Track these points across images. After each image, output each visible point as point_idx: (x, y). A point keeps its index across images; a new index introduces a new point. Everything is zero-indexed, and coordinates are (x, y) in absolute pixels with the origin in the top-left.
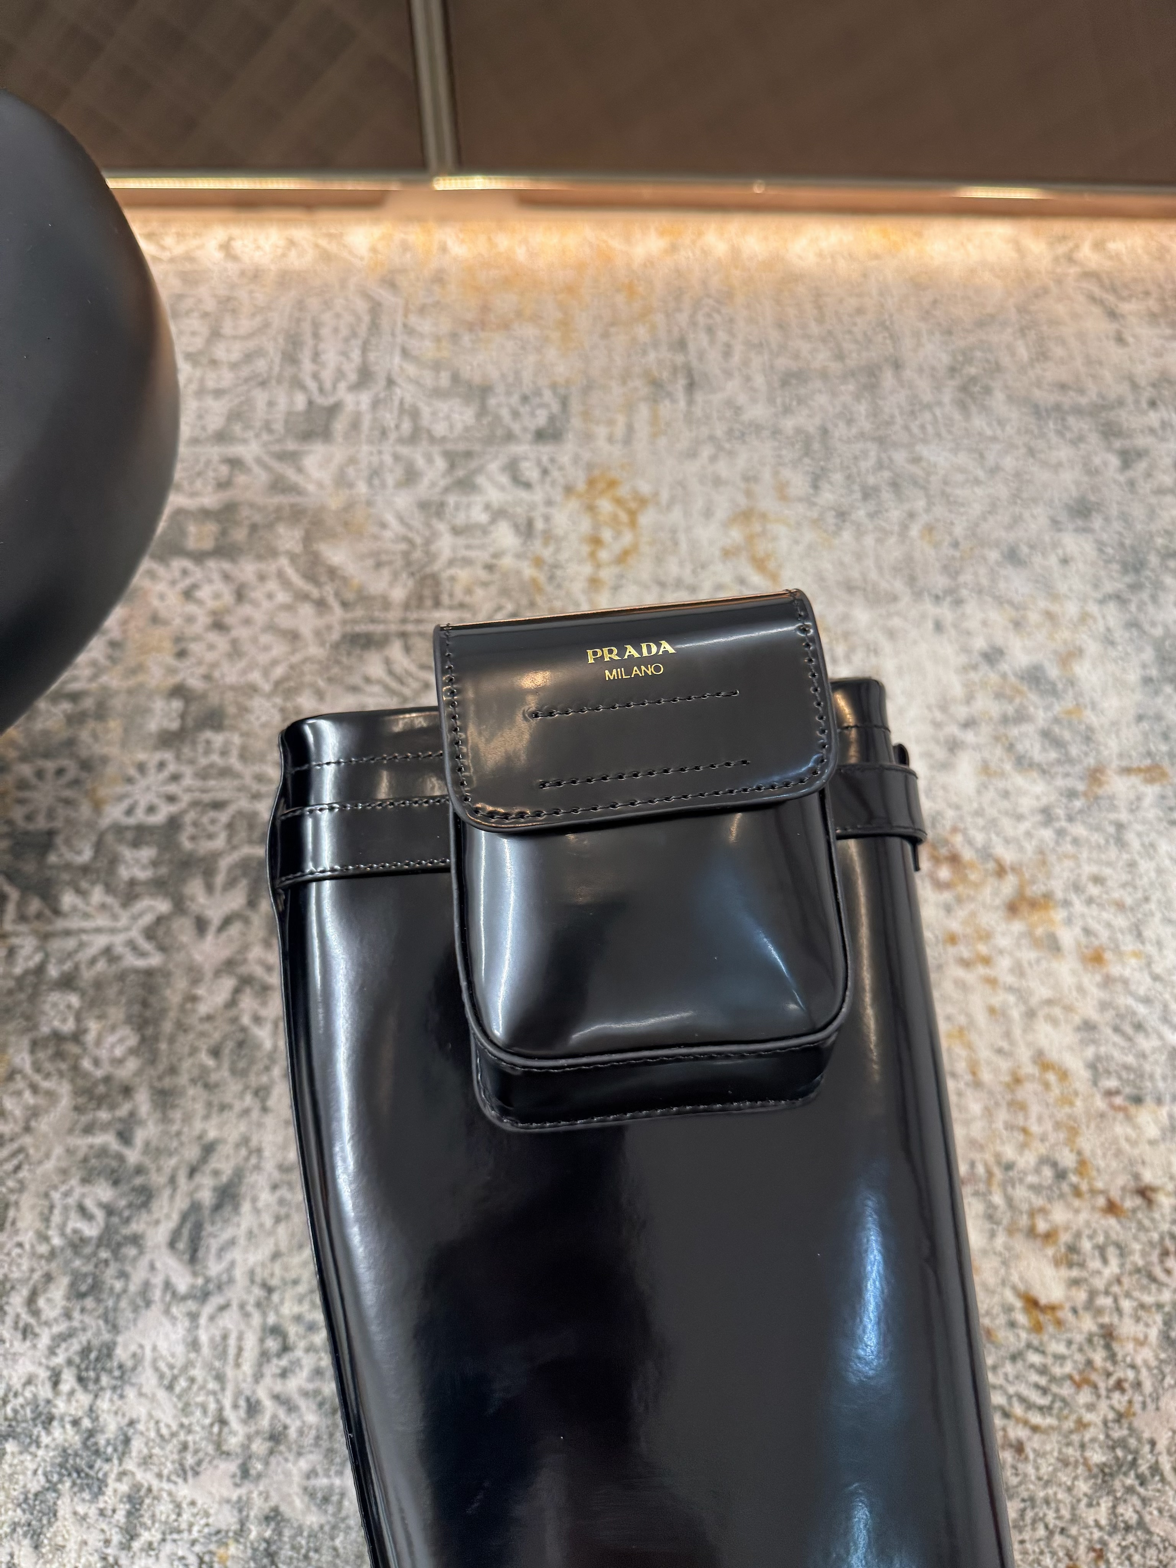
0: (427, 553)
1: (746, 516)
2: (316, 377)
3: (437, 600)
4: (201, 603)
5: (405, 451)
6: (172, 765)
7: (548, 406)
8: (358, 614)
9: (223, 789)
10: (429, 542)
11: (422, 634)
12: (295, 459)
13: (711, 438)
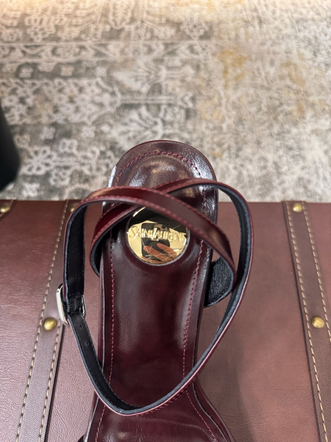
0: (156, 76)
1: (288, 64)
2: (114, 21)
3: (160, 92)
4: (65, 94)
5: (148, 43)
6: (49, 152)
7: (204, 28)
8: (128, 97)
9: (69, 161)
10: (157, 73)
11: (154, 105)
12: (105, 46)
13: (270, 39)
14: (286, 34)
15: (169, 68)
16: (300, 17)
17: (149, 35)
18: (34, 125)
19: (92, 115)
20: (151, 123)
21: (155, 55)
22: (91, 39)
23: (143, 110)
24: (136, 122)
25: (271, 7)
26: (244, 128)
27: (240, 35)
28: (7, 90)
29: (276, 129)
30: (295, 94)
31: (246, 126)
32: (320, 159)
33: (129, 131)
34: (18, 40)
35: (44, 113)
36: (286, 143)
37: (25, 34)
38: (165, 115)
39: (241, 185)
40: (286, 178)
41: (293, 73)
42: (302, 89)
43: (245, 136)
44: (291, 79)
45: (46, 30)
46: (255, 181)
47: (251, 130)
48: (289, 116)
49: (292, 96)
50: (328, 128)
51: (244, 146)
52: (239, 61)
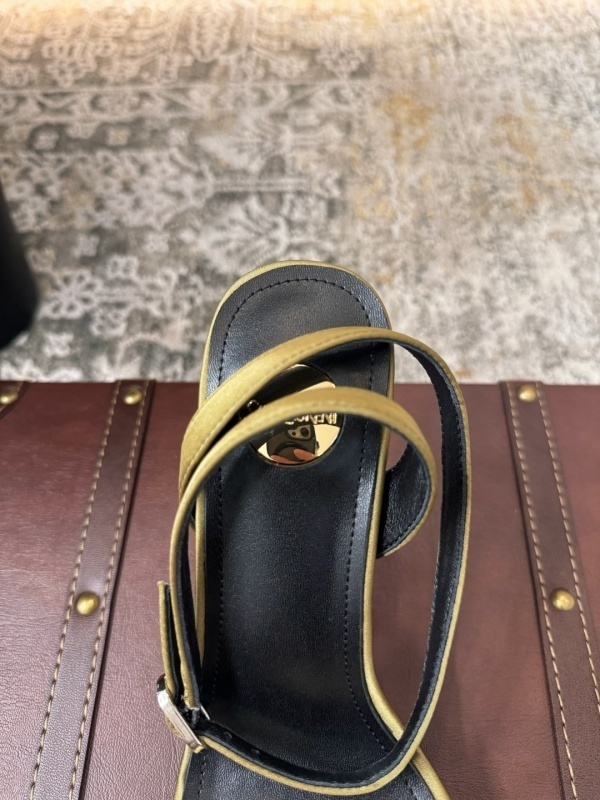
0: (275, 144)
1: (506, 119)
2: (200, 47)
3: (282, 171)
4: (116, 177)
5: (259, 85)
6: (88, 279)
7: (358, 59)
8: (226, 180)
9: (124, 294)
10: (276, 137)
11: (272, 193)
12: (184, 91)
13: (475, 75)
14: (502, 67)
15: (297, 129)
16: (527, 35)
17: (261, 72)
18: (62, 232)
19: (164, 212)
20: (267, 225)
21: (272, 106)
22: (159, 81)
23: (253, 203)
24: (240, 223)
25: (476, 20)
26: (429, 232)
27: (421, 69)
28: (13, 172)
29: (487, 231)
30: (519, 170)
31: (434, 229)
32: (563, 283)
33: (228, 241)
34: (30, 84)
35: (79, 211)
36: (504, 256)
37: (44, 73)
38: (291, 211)
39: (426, 330)
40: (503, 316)
41: (516, 134)
42: (531, 163)
43: (432, 246)
44: (513, 145)
45: (81, 65)
46: (451, 323)
47: (443, 235)
48: (509, 210)
49: (515, 173)
50: (577, 229)
51: (431, 264)
52: (421, 115)
